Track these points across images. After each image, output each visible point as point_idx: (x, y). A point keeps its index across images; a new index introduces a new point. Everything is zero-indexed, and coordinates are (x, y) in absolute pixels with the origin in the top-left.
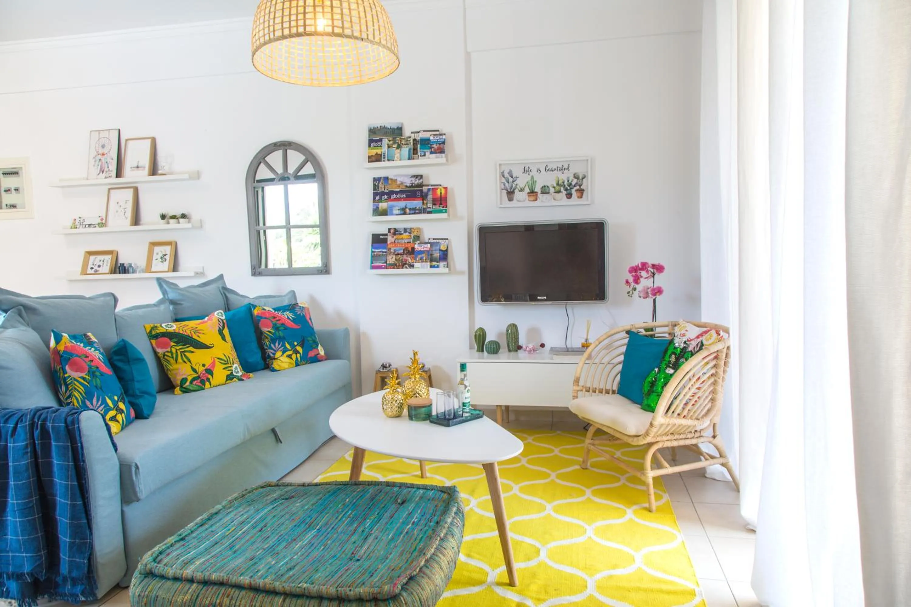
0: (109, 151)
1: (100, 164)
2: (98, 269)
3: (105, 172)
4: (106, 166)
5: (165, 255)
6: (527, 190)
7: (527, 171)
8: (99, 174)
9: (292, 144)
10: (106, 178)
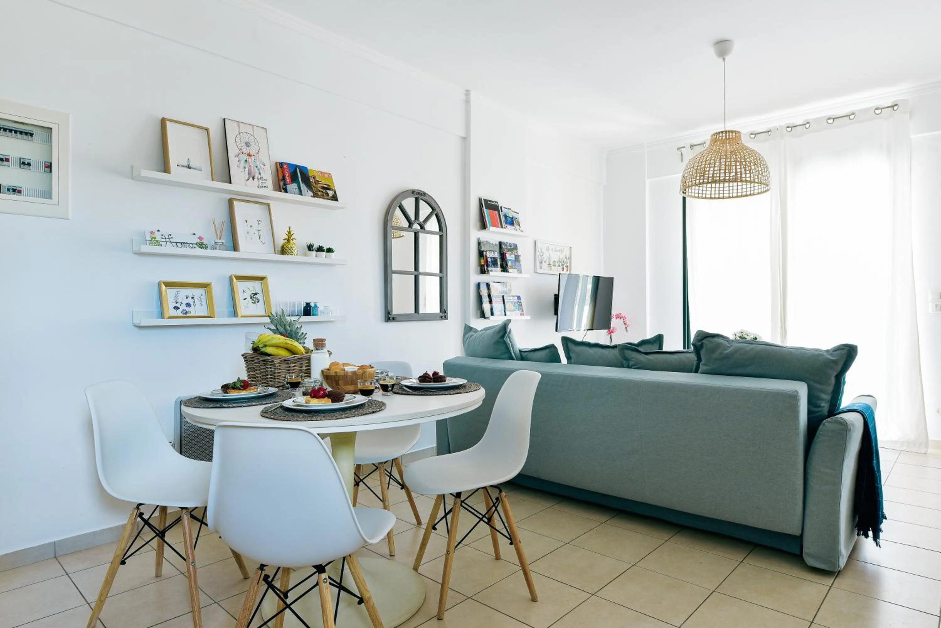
0: (258, 153)
1: (247, 166)
2: (188, 309)
3: (256, 180)
4: (257, 172)
5: (256, 294)
6: (547, 263)
7: (548, 249)
8: (247, 180)
9: (426, 195)
10: (259, 187)
